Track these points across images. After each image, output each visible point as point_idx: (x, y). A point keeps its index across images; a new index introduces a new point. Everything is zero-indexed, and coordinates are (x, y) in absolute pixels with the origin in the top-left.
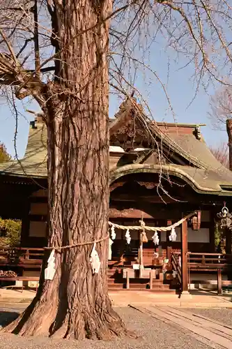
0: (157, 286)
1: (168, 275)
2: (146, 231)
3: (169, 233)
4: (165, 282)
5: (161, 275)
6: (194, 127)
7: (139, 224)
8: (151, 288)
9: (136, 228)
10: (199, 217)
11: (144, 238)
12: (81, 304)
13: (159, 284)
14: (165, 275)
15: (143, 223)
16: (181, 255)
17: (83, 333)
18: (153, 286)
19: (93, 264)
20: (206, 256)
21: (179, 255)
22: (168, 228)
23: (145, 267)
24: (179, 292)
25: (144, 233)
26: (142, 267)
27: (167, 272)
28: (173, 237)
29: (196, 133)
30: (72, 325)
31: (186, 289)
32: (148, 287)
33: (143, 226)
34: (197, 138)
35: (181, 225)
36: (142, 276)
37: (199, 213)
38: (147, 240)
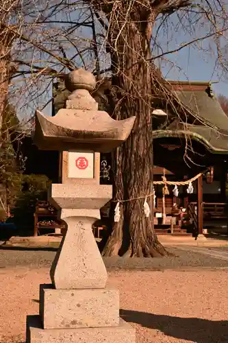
0: (177, 231)
1: (185, 222)
2: (168, 185)
3: (187, 186)
4: (183, 227)
5: (180, 221)
6: (208, 85)
7: (162, 180)
8: (172, 232)
9: (159, 183)
10: (212, 172)
11: (166, 192)
12: (139, 236)
13: (178, 229)
14: (182, 222)
15: (164, 178)
16: (197, 205)
17: (141, 254)
18: (174, 231)
19: (145, 211)
20: (218, 206)
21: (195, 205)
22: (186, 183)
23: (167, 215)
24: (195, 236)
25: (166, 187)
26: (165, 215)
27: (185, 220)
28: (190, 190)
29: (208, 91)
30: (135, 249)
31: (202, 233)
32: (169, 232)
33: (165, 181)
34: (210, 96)
35: (197, 179)
36: (164, 223)
37: (212, 169)
38: (168, 193)
